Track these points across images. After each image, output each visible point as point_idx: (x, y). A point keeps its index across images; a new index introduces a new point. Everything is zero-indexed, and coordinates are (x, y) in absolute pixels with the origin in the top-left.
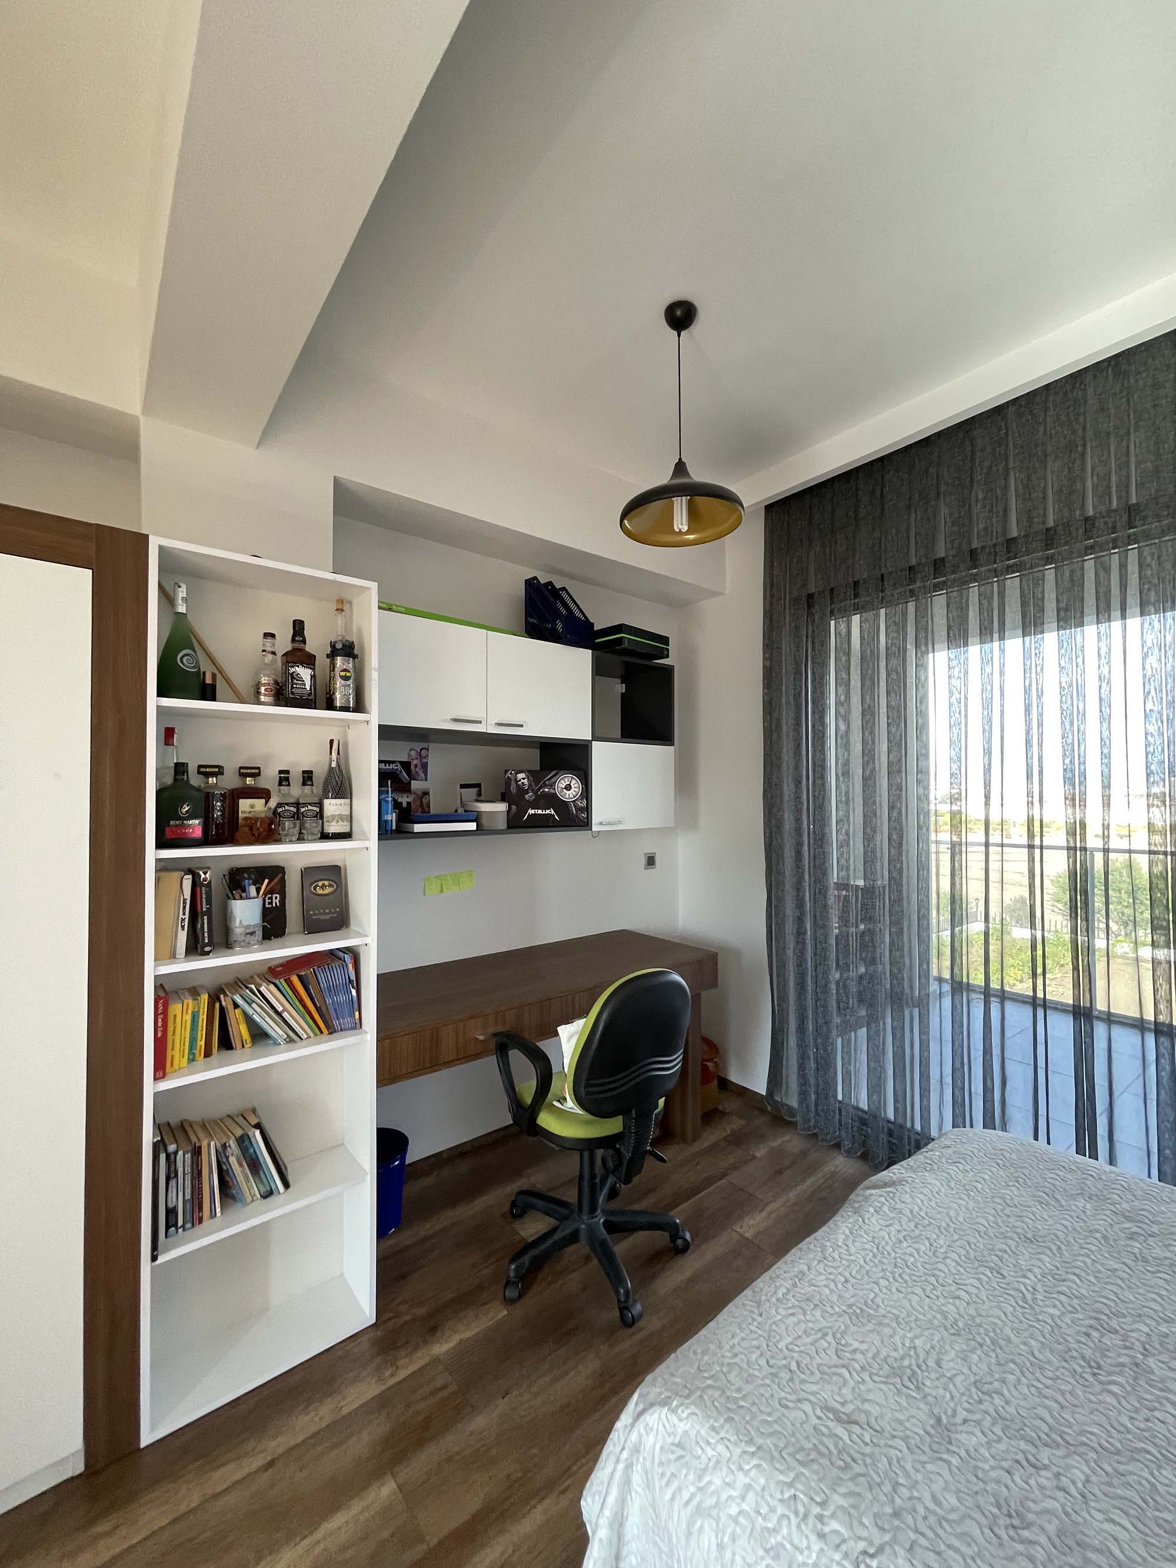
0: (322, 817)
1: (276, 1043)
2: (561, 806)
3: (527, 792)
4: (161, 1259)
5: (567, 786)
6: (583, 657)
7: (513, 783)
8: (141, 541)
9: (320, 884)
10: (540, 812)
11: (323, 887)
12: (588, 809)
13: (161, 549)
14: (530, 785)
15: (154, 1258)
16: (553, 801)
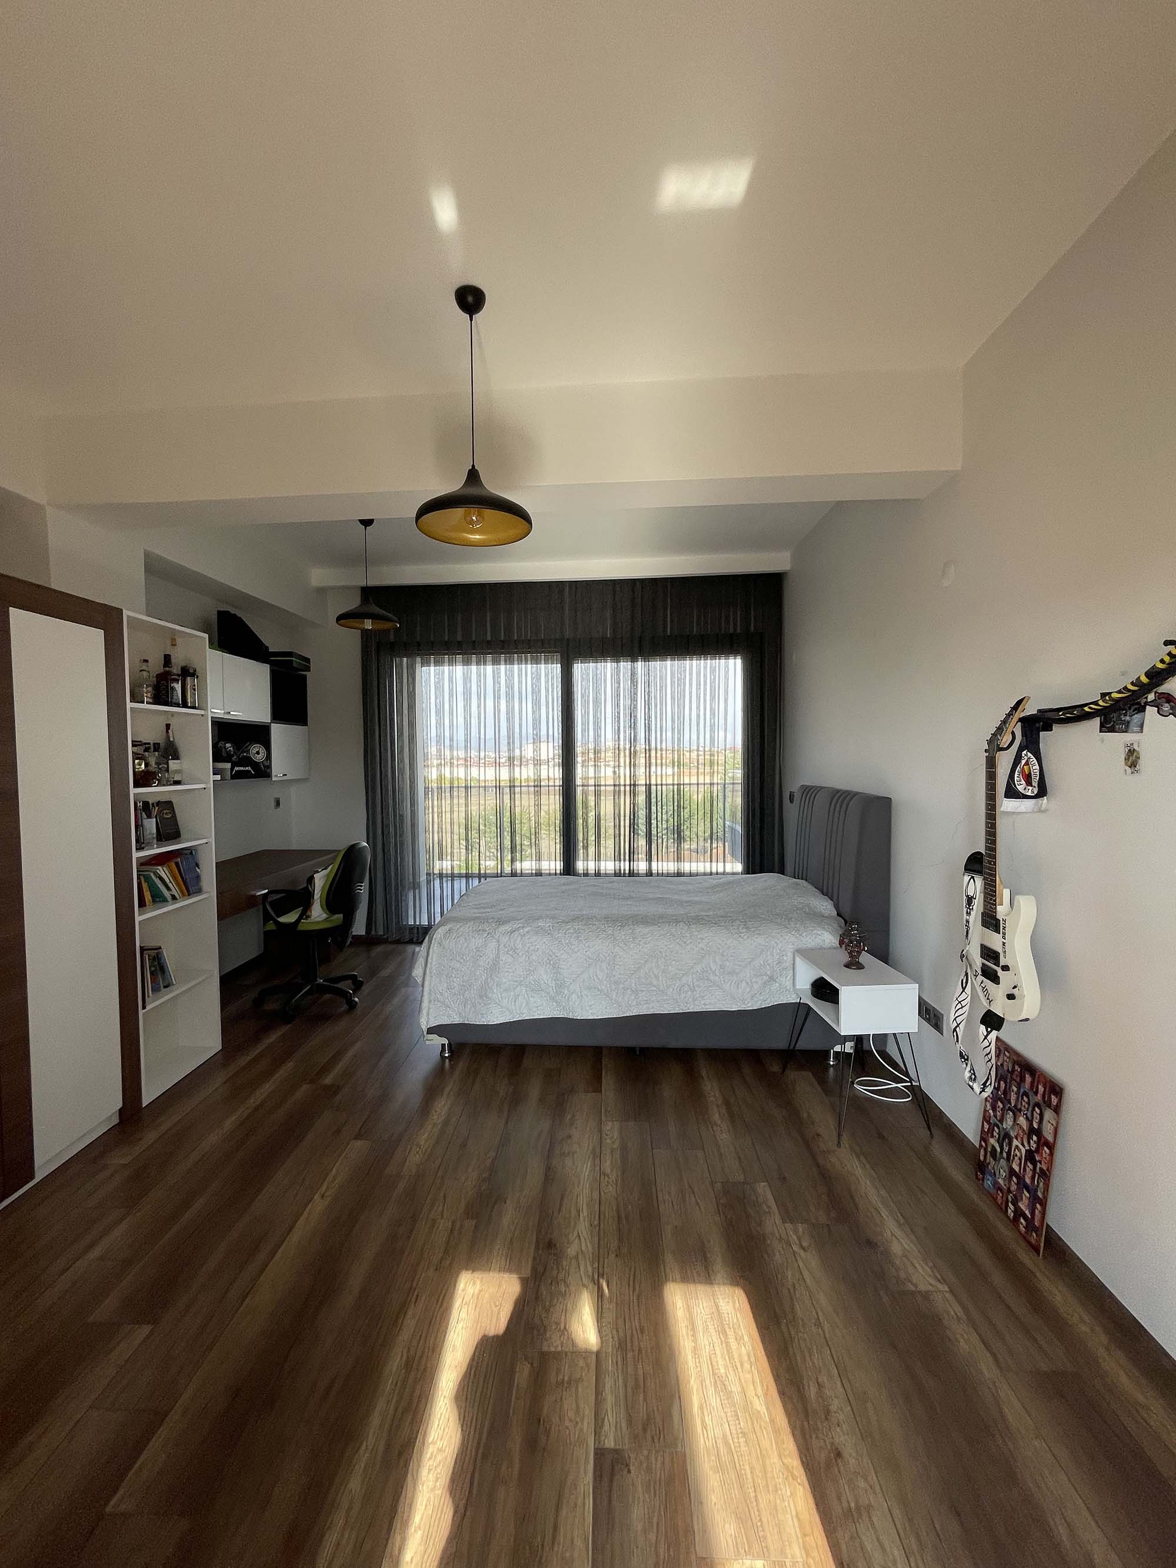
0: (168, 771)
1: (167, 901)
2: (255, 765)
3: (233, 756)
4: (148, 1007)
5: (257, 752)
6: (266, 669)
7: (223, 750)
8: (120, 612)
9: (165, 811)
10: (242, 768)
11: (166, 814)
12: (269, 767)
13: (128, 616)
14: (234, 752)
15: (144, 1007)
16: (248, 761)
